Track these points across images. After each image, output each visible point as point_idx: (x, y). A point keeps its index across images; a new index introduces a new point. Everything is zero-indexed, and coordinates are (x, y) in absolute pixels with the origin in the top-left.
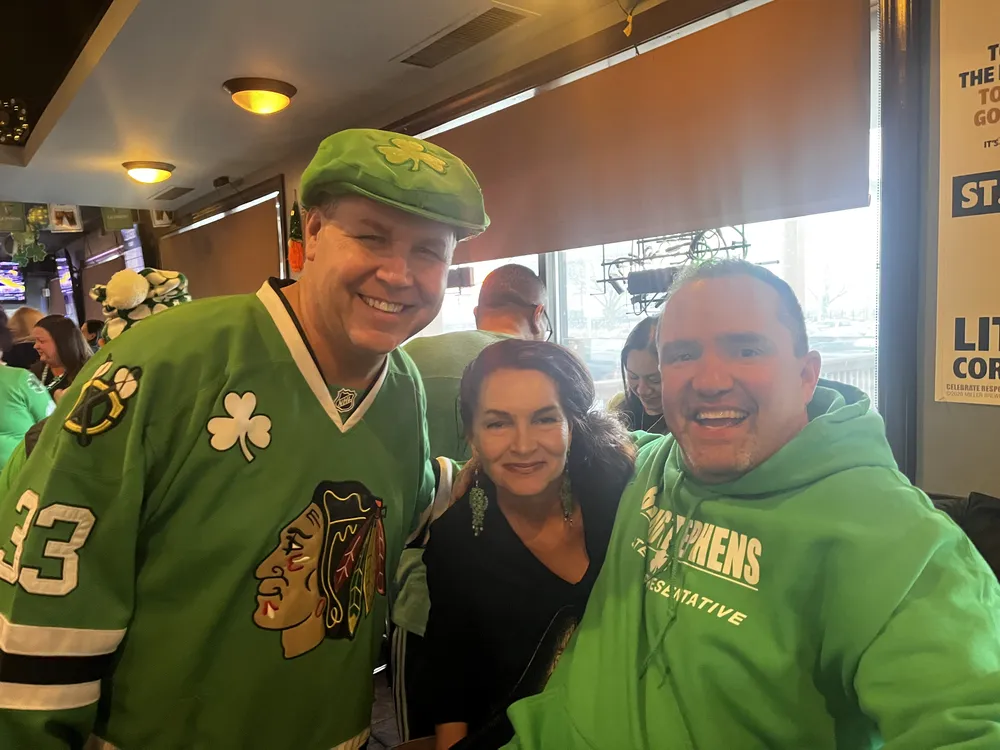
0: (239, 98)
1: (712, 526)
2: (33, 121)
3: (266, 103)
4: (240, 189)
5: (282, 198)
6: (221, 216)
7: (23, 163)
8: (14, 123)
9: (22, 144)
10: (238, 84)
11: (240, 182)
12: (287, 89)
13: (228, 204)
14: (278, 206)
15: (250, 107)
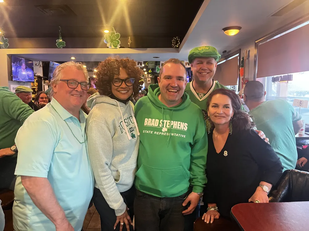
0: (226, 32)
1: (177, 122)
2: (181, 42)
3: (233, 33)
4: (229, 54)
5: (240, 56)
6: (225, 61)
7: (179, 52)
8: (177, 43)
9: (178, 47)
10: (225, 29)
11: (230, 51)
12: (239, 28)
13: (226, 58)
14: (238, 58)
15: (228, 34)
